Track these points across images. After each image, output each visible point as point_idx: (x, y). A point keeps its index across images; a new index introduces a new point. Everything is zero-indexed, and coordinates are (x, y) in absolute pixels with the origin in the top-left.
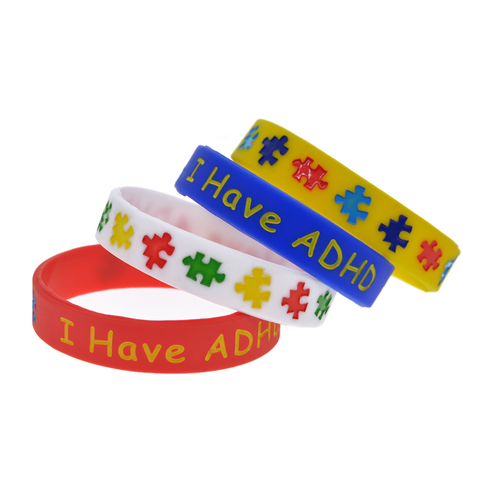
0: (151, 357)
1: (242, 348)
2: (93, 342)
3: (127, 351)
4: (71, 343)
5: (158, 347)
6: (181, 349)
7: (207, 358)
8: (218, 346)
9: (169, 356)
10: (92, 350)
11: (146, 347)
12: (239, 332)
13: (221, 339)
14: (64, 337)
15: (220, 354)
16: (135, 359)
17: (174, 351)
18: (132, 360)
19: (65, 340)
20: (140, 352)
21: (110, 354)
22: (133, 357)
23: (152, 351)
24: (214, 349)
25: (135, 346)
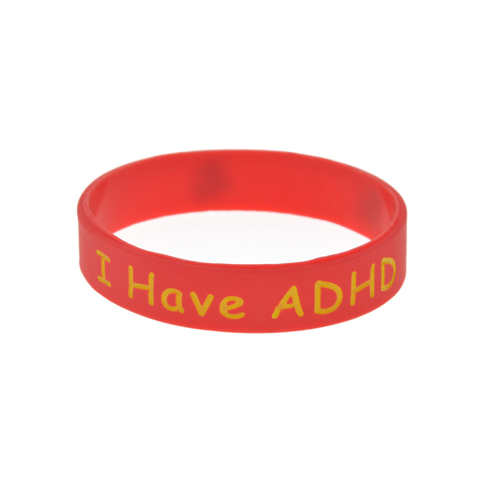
0: (202, 309)
1: (325, 304)
2: (132, 286)
3: (172, 300)
4: (109, 284)
5: (210, 298)
6: (239, 302)
7: (275, 315)
8: (290, 301)
9: (224, 308)
10: (131, 295)
11: (194, 296)
12: (319, 285)
13: (293, 292)
14: (101, 276)
15: (292, 311)
16: (182, 311)
17: (230, 303)
18: (178, 313)
19: (102, 279)
20: (187, 302)
21: (151, 301)
22: (179, 308)
23: (202, 302)
24: (283, 304)
25: (182, 294)
